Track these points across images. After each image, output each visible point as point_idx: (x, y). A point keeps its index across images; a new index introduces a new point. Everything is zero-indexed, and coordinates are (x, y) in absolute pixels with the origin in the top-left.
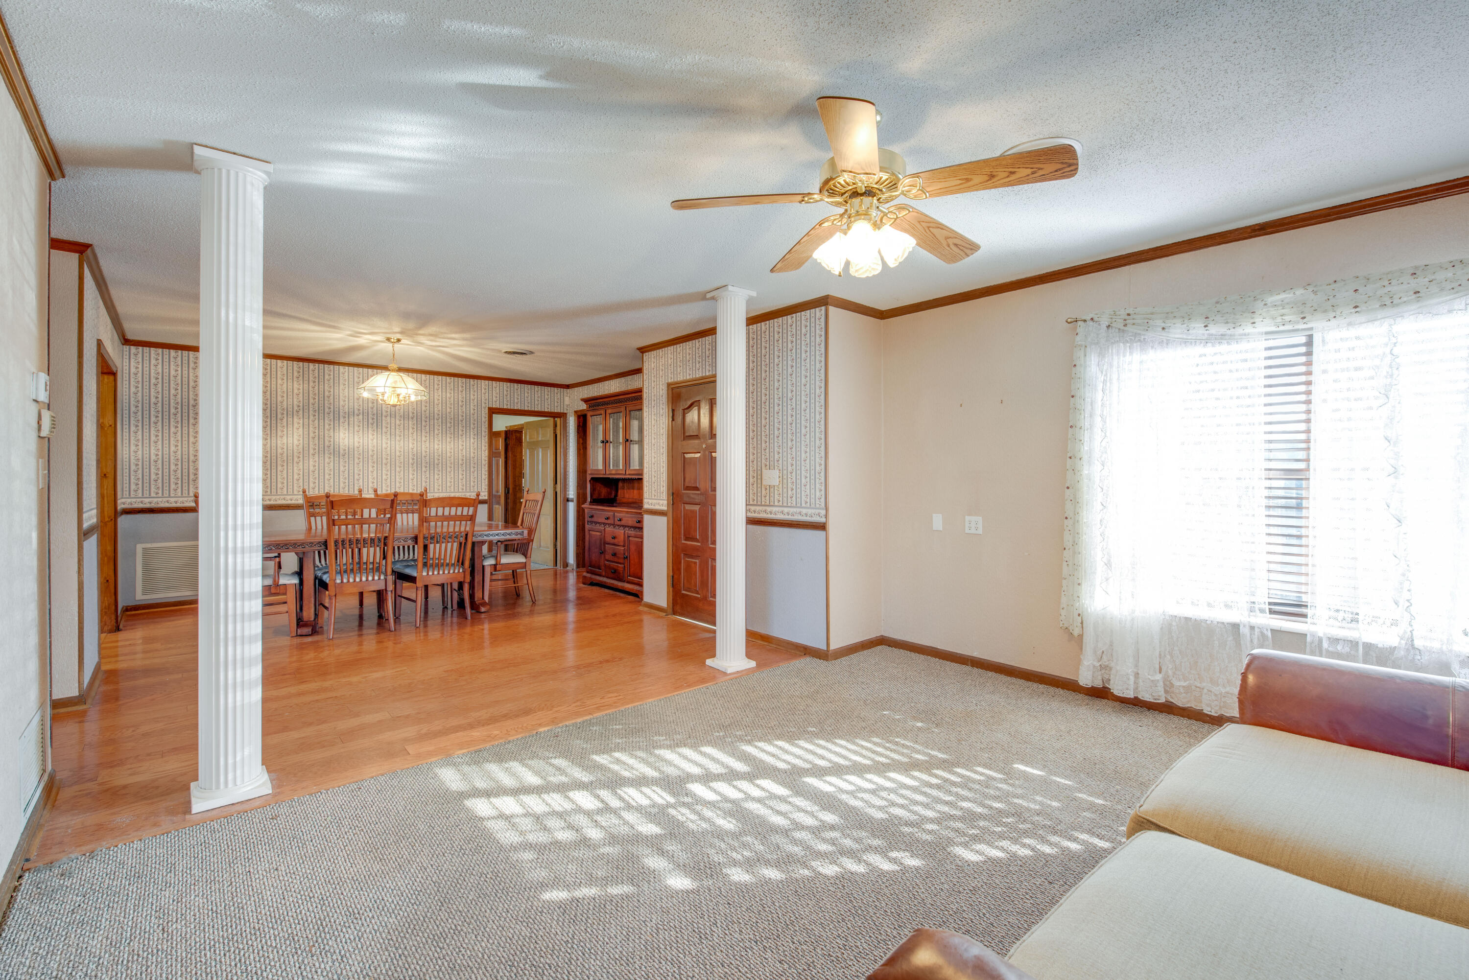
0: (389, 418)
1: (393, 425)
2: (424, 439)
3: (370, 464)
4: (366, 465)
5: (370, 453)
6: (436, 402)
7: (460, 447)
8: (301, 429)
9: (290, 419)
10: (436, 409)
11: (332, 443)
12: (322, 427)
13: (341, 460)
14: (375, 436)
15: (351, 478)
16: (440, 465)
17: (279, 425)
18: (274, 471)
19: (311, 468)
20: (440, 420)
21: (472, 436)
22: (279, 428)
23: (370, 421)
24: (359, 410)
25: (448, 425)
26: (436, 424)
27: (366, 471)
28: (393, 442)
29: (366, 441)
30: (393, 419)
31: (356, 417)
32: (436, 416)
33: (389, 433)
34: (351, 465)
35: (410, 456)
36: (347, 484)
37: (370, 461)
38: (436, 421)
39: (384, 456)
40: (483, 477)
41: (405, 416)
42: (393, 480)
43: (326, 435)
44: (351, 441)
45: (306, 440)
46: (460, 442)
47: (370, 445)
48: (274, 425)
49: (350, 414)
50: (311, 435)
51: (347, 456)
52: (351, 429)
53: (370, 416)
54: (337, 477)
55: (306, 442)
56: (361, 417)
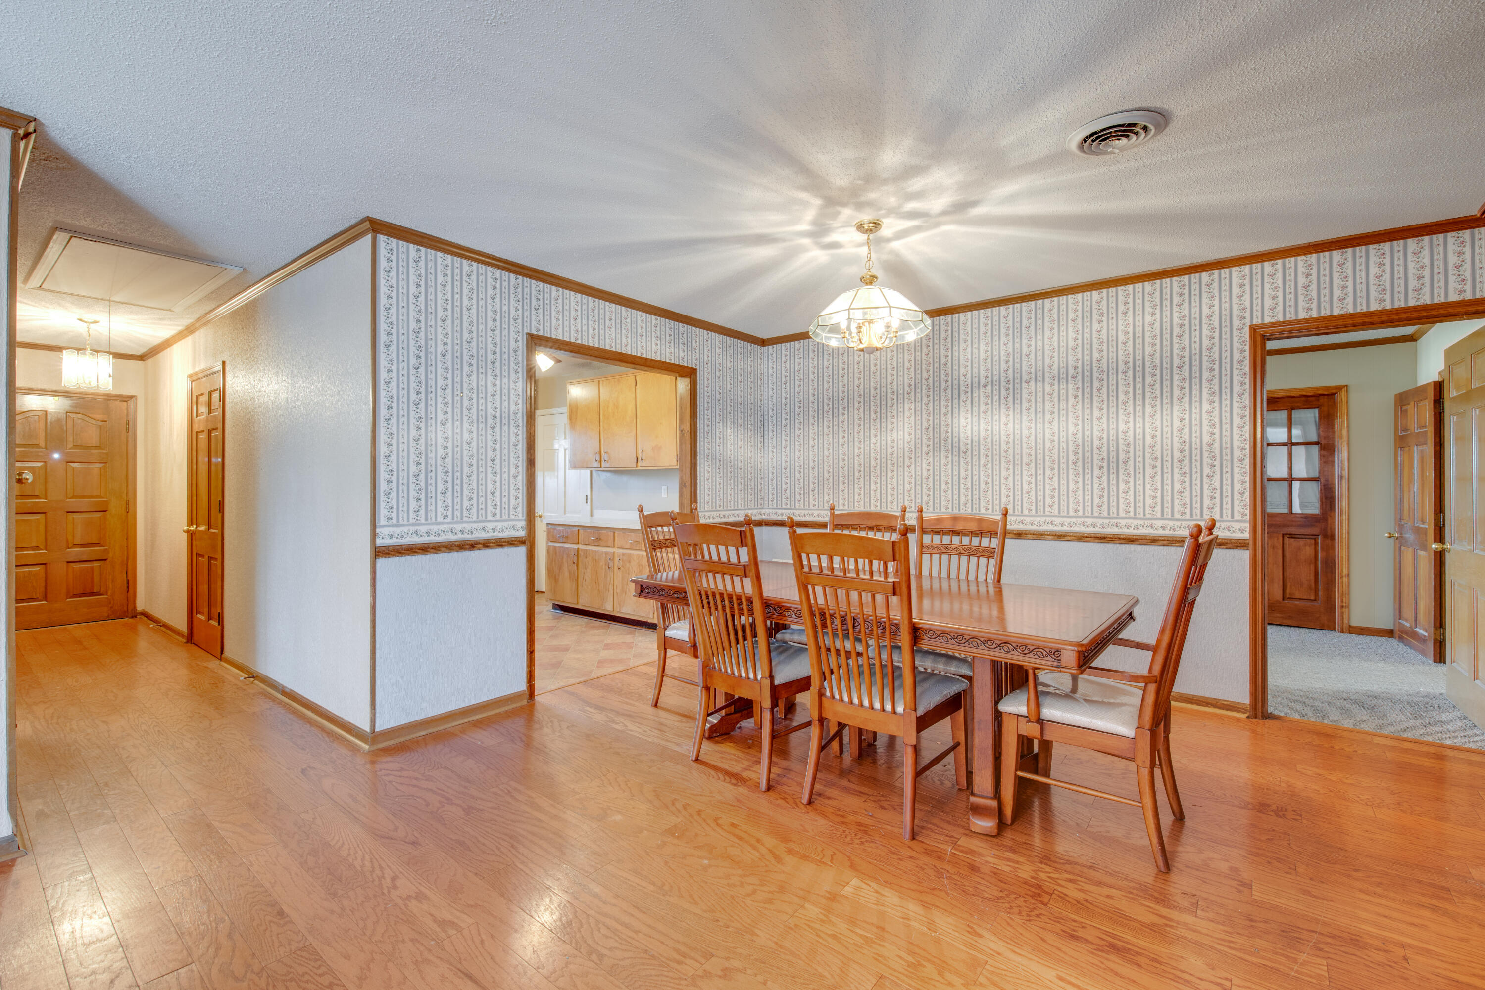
0: (1032, 383)
1: (1040, 394)
2: (1096, 413)
3: (1003, 465)
4: (996, 467)
5: (1003, 446)
6: (1121, 338)
7: (1177, 424)
8: (913, 418)
9: (901, 405)
10: (1121, 352)
11: (950, 434)
12: (937, 412)
13: (962, 460)
14: (1011, 417)
15: (976, 487)
16: (1131, 463)
17: (889, 414)
18: (884, 478)
19: (925, 474)
20: (1131, 373)
21: (1205, 396)
22: (889, 419)
23: (1003, 392)
24: (986, 377)
25: (1148, 380)
26: (1121, 382)
27: (996, 477)
28: (1040, 426)
29: (996, 428)
30: (1040, 384)
31: (982, 389)
32: (1122, 367)
33: (1033, 409)
34: (976, 468)
35: (1071, 448)
36: (970, 497)
37: (1003, 459)
38: (1121, 376)
39: (1025, 451)
40: (1237, 487)
41: (1061, 377)
43: (943, 423)
44: (975, 428)
45: (918, 432)
46: (1176, 414)
47: (1003, 432)
48: (884, 416)
49: (974, 386)
50: (925, 424)
51: (969, 453)
52: (975, 409)
53: (1003, 384)
54: (956, 487)
55: (918, 436)
56: (989, 387)
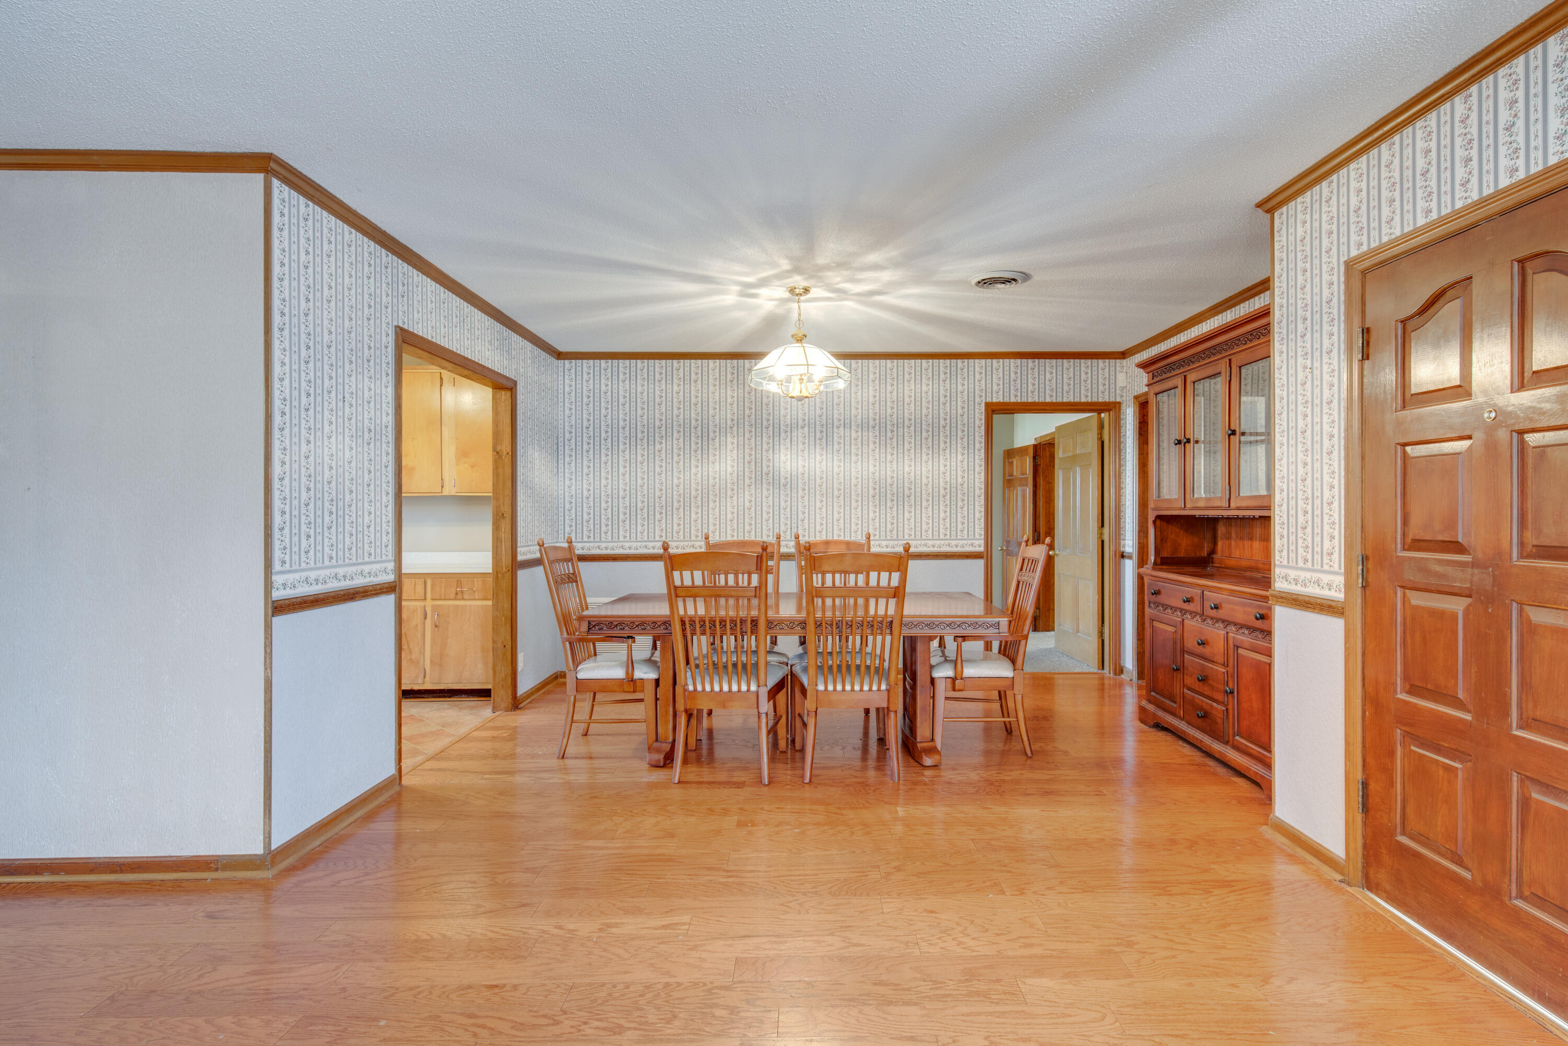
0: (842, 429)
1: (847, 439)
2: (889, 457)
3: (818, 497)
4: (812, 499)
5: (818, 481)
6: (907, 400)
7: (942, 469)
8: (735, 451)
9: (723, 439)
10: (906, 411)
11: (771, 469)
12: (759, 447)
13: (782, 492)
14: (824, 457)
15: (794, 517)
16: (913, 497)
17: (711, 446)
18: (705, 508)
19: (747, 504)
20: (913, 428)
21: (959, 450)
22: (711, 451)
23: (818, 435)
24: (804, 420)
25: (924, 434)
26: (906, 434)
27: (812, 508)
28: (847, 465)
29: (812, 465)
30: (847, 430)
31: (800, 430)
32: (907, 423)
33: (842, 451)
34: (794, 499)
35: (871, 485)
36: (789, 526)
37: (818, 492)
38: (906, 430)
39: (836, 485)
40: (977, 515)
41: (864, 426)
42: (847, 521)
43: (764, 458)
44: (794, 465)
45: (741, 465)
46: (942, 461)
47: (818, 469)
48: (705, 447)
49: (793, 427)
50: (747, 458)
51: (789, 486)
52: (794, 447)
53: (818, 427)
54: (776, 517)
55: (741, 469)
56: (806, 429)
